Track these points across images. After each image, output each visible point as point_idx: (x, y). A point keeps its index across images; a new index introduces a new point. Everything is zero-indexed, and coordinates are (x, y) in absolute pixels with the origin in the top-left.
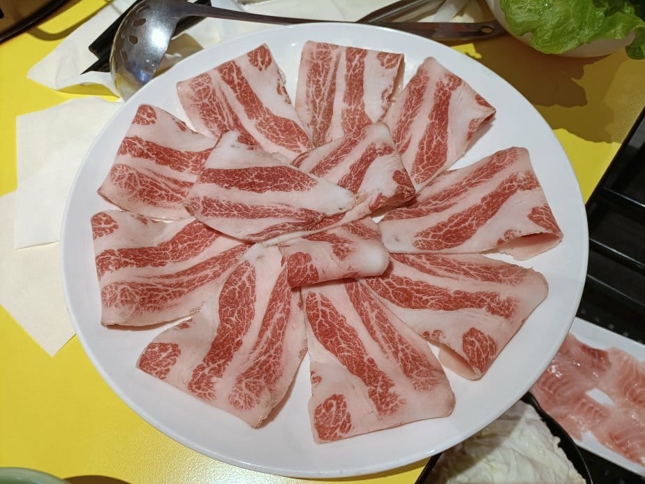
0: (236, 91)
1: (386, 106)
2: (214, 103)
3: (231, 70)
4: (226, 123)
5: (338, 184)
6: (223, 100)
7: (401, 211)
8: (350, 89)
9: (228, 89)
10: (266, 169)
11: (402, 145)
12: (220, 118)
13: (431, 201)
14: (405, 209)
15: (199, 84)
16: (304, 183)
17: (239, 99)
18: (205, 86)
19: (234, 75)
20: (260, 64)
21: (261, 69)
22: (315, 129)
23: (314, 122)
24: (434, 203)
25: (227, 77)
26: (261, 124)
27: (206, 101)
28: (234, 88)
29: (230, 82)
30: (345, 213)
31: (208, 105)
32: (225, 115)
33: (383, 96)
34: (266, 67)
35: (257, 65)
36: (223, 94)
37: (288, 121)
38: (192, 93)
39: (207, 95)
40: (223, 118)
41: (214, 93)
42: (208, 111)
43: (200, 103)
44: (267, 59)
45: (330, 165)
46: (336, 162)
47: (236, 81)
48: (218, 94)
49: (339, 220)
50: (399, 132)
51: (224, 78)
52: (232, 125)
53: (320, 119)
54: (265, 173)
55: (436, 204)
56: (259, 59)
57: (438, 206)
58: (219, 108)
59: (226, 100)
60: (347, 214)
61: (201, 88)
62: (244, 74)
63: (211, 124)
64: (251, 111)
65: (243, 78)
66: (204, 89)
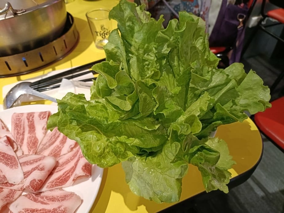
0: (29, 123)
1: (69, 151)
2: (20, 124)
3: (31, 116)
4: (20, 132)
5: (24, 173)
6: (23, 124)
7: (32, 195)
8: (63, 139)
9: (26, 121)
10: (7, 154)
11: (60, 169)
12: (19, 129)
13: (44, 197)
14: (34, 195)
15: (18, 116)
16: (14, 166)
17: (28, 126)
18: (19, 118)
19: (31, 118)
20: (41, 117)
21: (40, 119)
22: (43, 147)
23: (45, 144)
24: (45, 199)
25: (28, 117)
26: (30, 137)
27: (18, 122)
28: (29, 122)
29: (28, 119)
30: (15, 185)
31: (17, 124)
32: (21, 129)
33: (70, 147)
34: (43, 119)
35: (40, 117)
36: (24, 122)
37: (37, 140)
38: (15, 118)
39: (19, 120)
40: (20, 130)
41: (21, 121)
42: (17, 125)
43: (16, 122)
44: (44, 117)
45: (29, 164)
46: (31, 163)
47: (31, 120)
48: (22, 122)
49: (11, 186)
50: (64, 163)
51: (27, 117)
52: (21, 133)
53: (47, 144)
54: (6, 156)
55: (44, 200)
56: (42, 116)
57: (44, 201)
58: (20, 126)
59: (24, 125)
60: (15, 186)
61: (18, 117)
62: (34, 119)
63: (16, 130)
64: (31, 131)
65: (33, 120)
66: (19, 119)
